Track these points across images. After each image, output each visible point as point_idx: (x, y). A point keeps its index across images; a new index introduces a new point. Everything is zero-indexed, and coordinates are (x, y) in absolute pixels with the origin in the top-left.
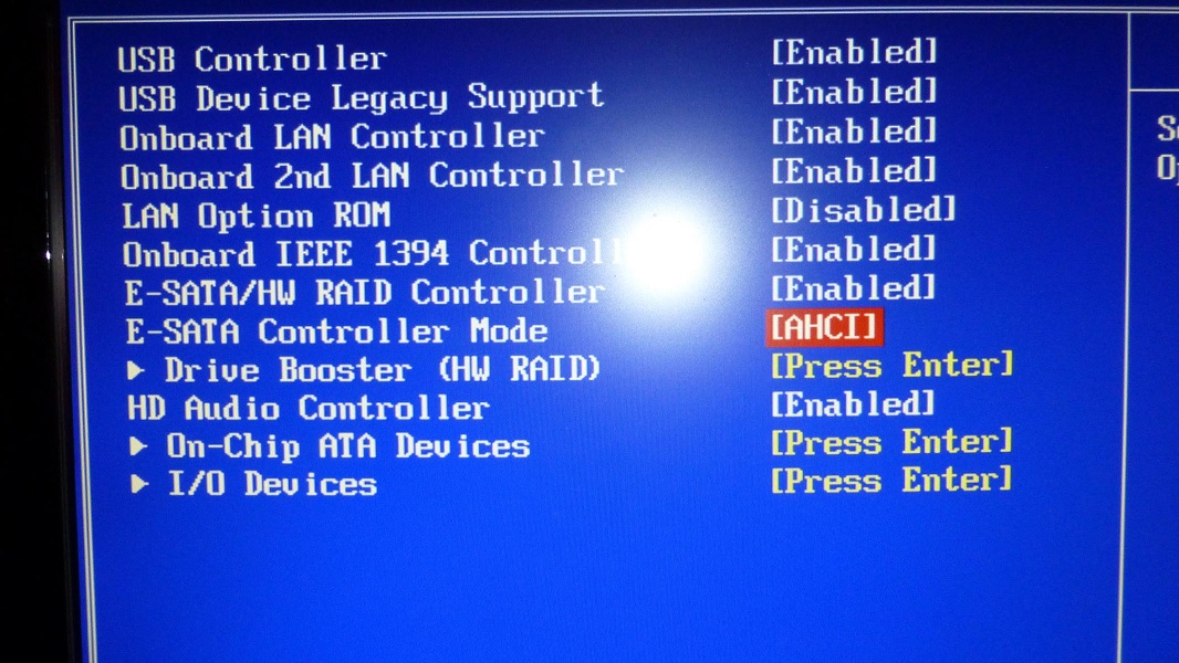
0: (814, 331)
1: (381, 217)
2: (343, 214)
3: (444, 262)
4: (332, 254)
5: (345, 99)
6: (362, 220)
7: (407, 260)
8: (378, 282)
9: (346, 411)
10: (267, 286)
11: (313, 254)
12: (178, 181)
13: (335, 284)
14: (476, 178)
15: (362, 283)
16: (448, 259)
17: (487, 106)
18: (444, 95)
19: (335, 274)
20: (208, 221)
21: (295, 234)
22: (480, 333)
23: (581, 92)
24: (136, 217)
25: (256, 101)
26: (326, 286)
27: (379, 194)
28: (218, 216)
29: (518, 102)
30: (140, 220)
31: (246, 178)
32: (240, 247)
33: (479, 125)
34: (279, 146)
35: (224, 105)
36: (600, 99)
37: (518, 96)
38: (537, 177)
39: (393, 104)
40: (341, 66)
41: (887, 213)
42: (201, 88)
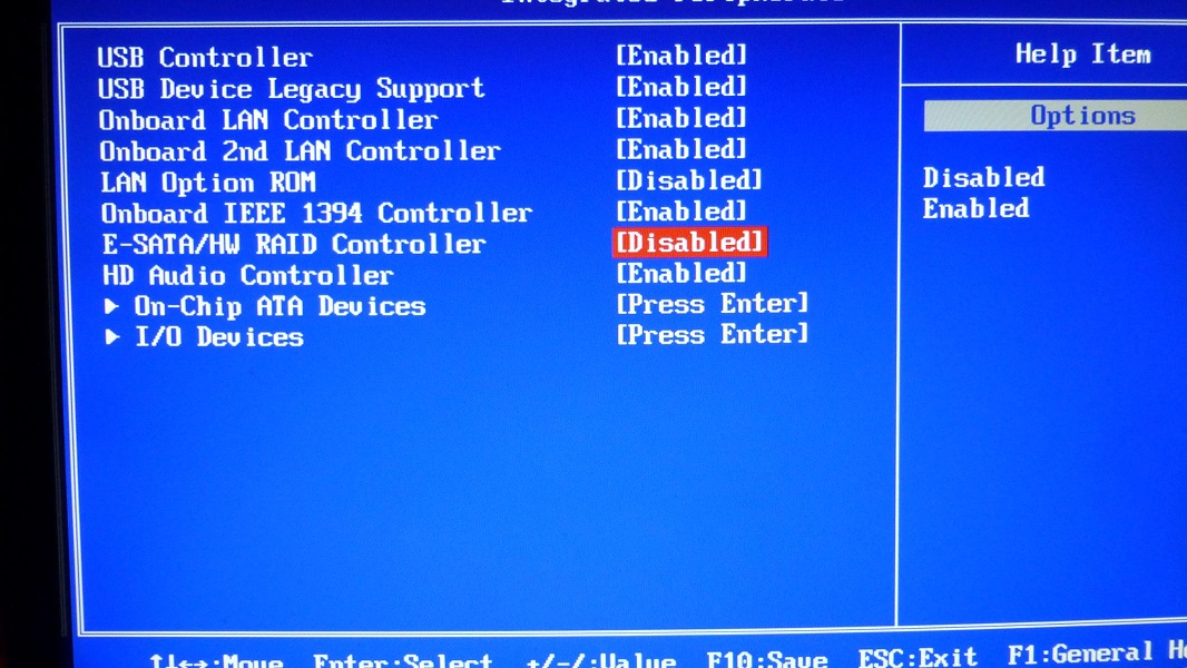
1: (308, 184)
2: (278, 181)
3: (358, 220)
4: (269, 213)
5: (279, 89)
6: (293, 186)
7: (329, 219)
8: (306, 236)
9: (279, 277)
10: (217, 239)
11: (254, 213)
12: (146, 154)
13: (271, 238)
14: (383, 153)
16: (362, 218)
17: (392, 97)
18: (358, 87)
19: (272, 230)
20: (170, 187)
21: (239, 197)
23: (466, 86)
24: (112, 183)
25: (208, 91)
26: (264, 239)
27: (306, 166)
28: (178, 183)
29: (417, 93)
30: (115, 185)
31: (200, 153)
32: (196, 207)
33: (385, 111)
34: (227, 127)
35: (183, 94)
36: (482, 90)
37: (417, 88)
38: (431, 153)
39: (317, 93)
40: (276, 64)
41: (708, 183)
42: (164, 81)
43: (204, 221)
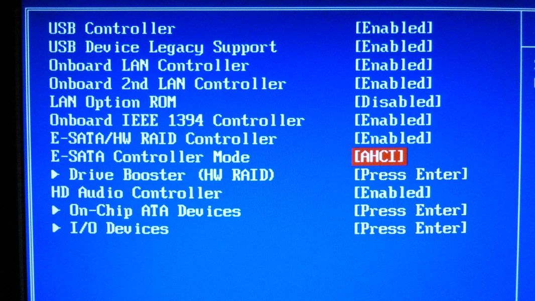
0: (374, 158)
1: (172, 103)
2: (154, 101)
3: (201, 125)
4: (148, 120)
5: (155, 48)
6: (163, 104)
7: (184, 124)
8: (170, 134)
9: (154, 194)
10: (118, 135)
11: (139, 120)
12: (76, 85)
13: (150, 134)
14: (217, 85)
15: (162, 134)
16: (203, 123)
17: (222, 52)
18: (202, 46)
19: (150, 130)
20: (90, 104)
21: (131, 111)
22: (218, 158)
23: (266, 46)
24: (56, 102)
25: (113, 48)
26: (145, 135)
27: (171, 92)
28: (95, 102)
29: (237, 50)
30: (58, 103)
31: (108, 84)
32: (106, 117)
33: (218, 61)
34: (124, 69)
35: (98, 50)
36: (275, 49)
37: (237, 47)
38: (245, 85)
39: (178, 50)
40: (154, 32)
41: (409, 103)
42: (88, 42)
43: (110, 124)
